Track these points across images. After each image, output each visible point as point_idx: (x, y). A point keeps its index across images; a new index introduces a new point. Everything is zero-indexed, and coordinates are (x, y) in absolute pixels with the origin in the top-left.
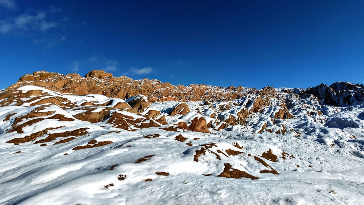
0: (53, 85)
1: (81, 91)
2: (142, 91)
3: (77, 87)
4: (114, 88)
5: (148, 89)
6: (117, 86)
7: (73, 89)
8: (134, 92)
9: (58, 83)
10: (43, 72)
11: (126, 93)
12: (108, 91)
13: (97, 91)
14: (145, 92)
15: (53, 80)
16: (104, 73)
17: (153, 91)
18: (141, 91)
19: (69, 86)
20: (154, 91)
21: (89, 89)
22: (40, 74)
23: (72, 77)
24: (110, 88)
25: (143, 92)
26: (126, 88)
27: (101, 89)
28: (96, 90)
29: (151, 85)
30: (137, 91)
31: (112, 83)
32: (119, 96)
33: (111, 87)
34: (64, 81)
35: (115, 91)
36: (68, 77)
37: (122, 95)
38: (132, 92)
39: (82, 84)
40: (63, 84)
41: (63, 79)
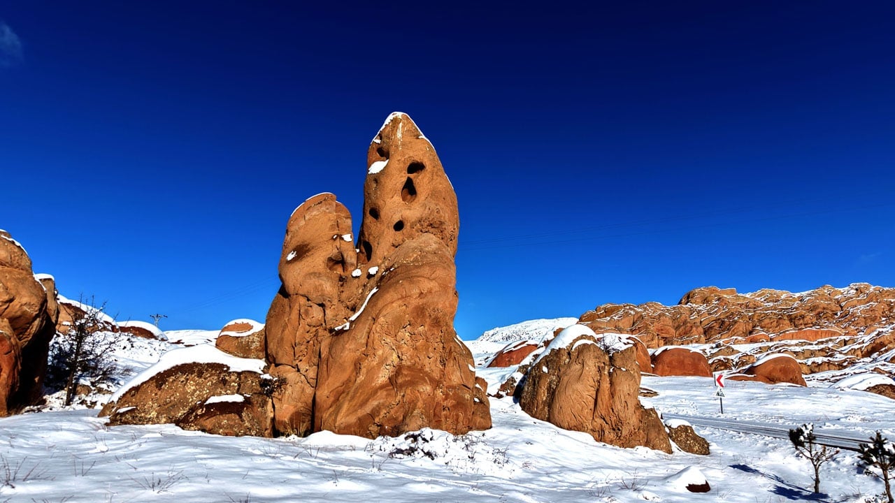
0: (617, 324)
1: (662, 330)
2: (796, 317)
3: (652, 323)
4: (727, 317)
5: (819, 310)
6: (732, 314)
7: (646, 327)
8: (772, 321)
9: (623, 321)
10: (609, 306)
11: (751, 324)
12: (715, 324)
13: (691, 327)
14: (803, 318)
15: (616, 318)
16: (717, 291)
17: (836, 314)
18: (793, 316)
19: (638, 325)
20: (839, 314)
21: (676, 325)
22: (605, 309)
23: (645, 309)
24: (719, 319)
25: (799, 319)
26: (753, 315)
27: (701, 322)
28: (689, 324)
29: (831, 300)
30: (780, 318)
31: (724, 309)
32: (735, 331)
33: (722, 317)
34: (632, 317)
35: (728, 323)
36: (640, 310)
37: (741, 329)
38: (767, 321)
39: (661, 318)
40: (632, 322)
41: (630, 314)
